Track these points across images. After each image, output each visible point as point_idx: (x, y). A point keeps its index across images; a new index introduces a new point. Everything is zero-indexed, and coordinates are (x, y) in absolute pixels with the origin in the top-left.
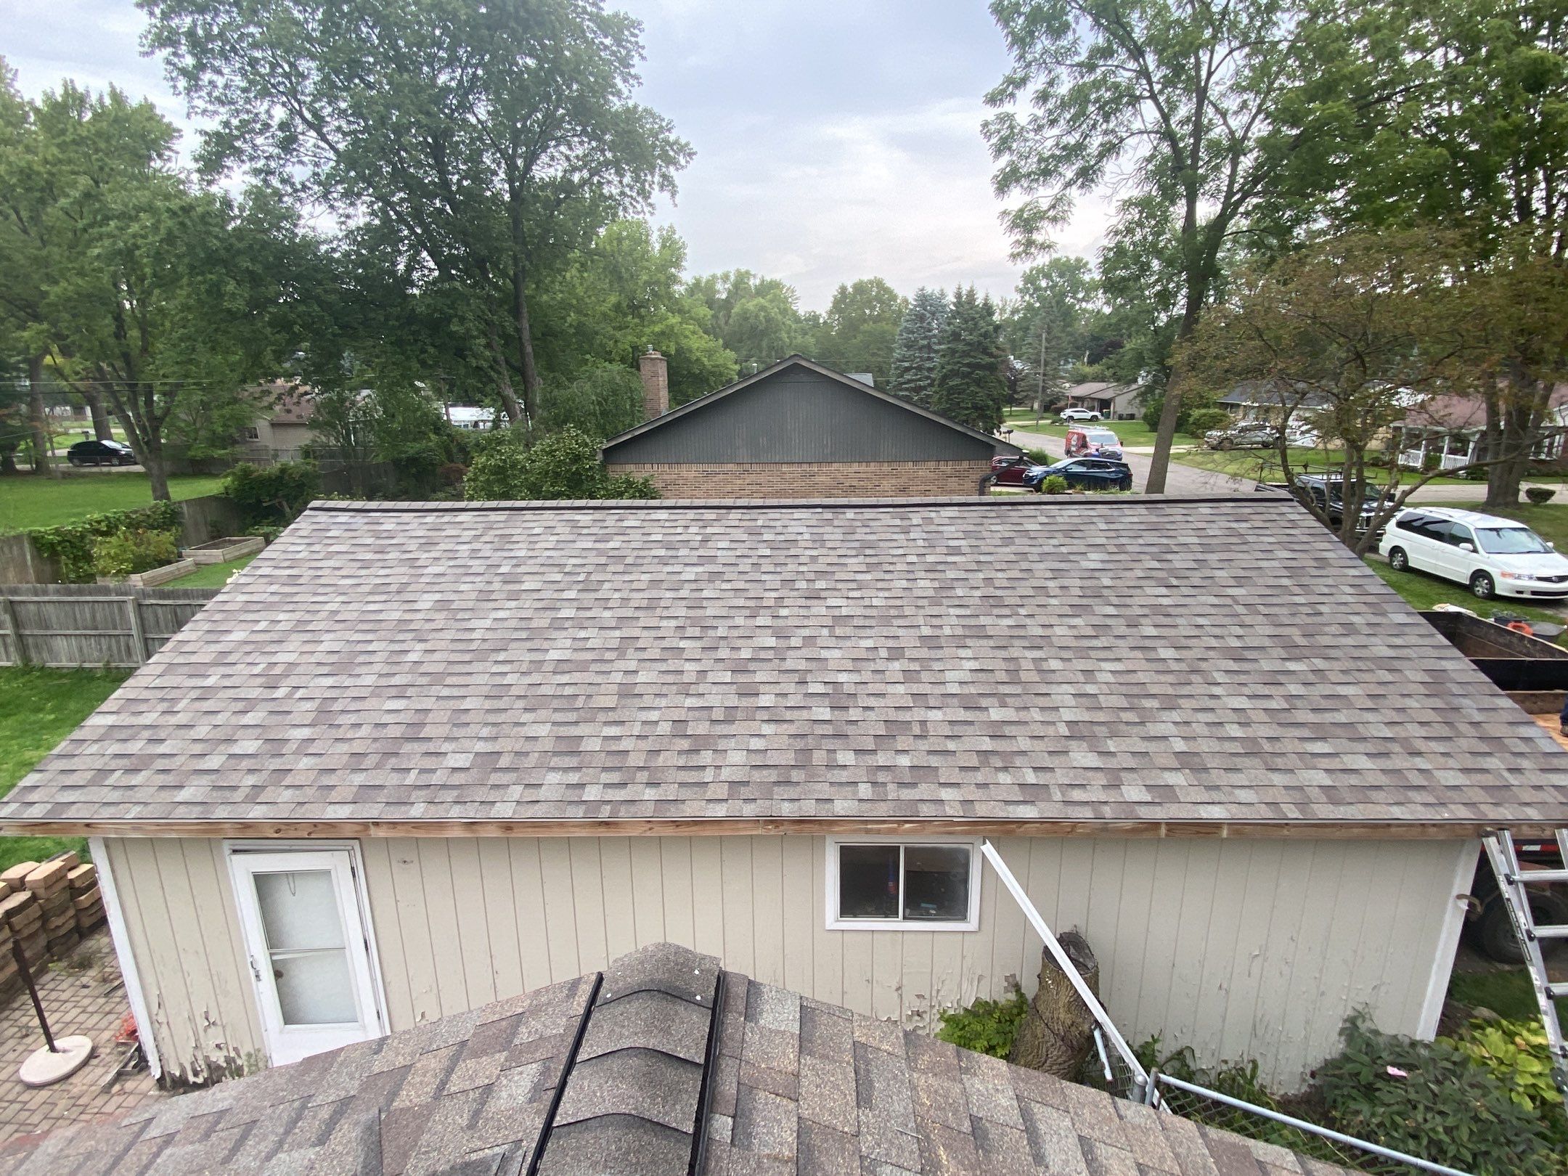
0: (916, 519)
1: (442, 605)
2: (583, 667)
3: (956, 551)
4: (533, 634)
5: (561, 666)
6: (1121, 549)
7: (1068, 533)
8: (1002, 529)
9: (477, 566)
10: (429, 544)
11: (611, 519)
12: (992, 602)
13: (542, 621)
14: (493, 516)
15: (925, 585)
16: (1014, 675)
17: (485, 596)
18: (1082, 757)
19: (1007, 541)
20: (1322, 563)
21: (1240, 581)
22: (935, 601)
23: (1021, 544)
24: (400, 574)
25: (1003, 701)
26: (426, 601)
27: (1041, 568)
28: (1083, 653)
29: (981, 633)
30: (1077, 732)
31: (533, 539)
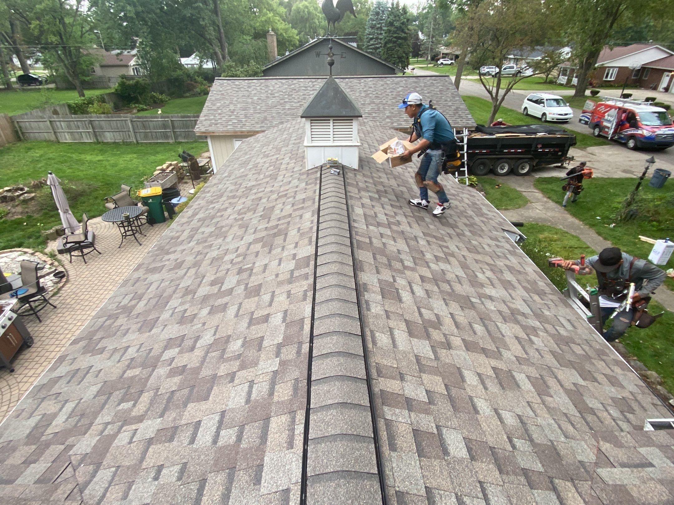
0: (362, 81)
1: (259, 99)
2: (293, 109)
3: (371, 88)
4: (281, 104)
5: (289, 109)
6: (407, 87)
7: (396, 84)
8: (381, 83)
9: (263, 91)
10: (249, 87)
11: (290, 81)
12: (377, 97)
13: (282, 102)
14: (261, 81)
15: (363, 94)
16: (378, 109)
17: (268, 97)
18: (388, 120)
19: (382, 85)
20: (448, 89)
21: (429, 93)
22: (365, 97)
23: (385, 86)
24: (246, 93)
25: (376, 113)
26: (255, 98)
27: (388, 91)
28: (393, 106)
29: (374, 103)
30: (388, 117)
31: (273, 87)
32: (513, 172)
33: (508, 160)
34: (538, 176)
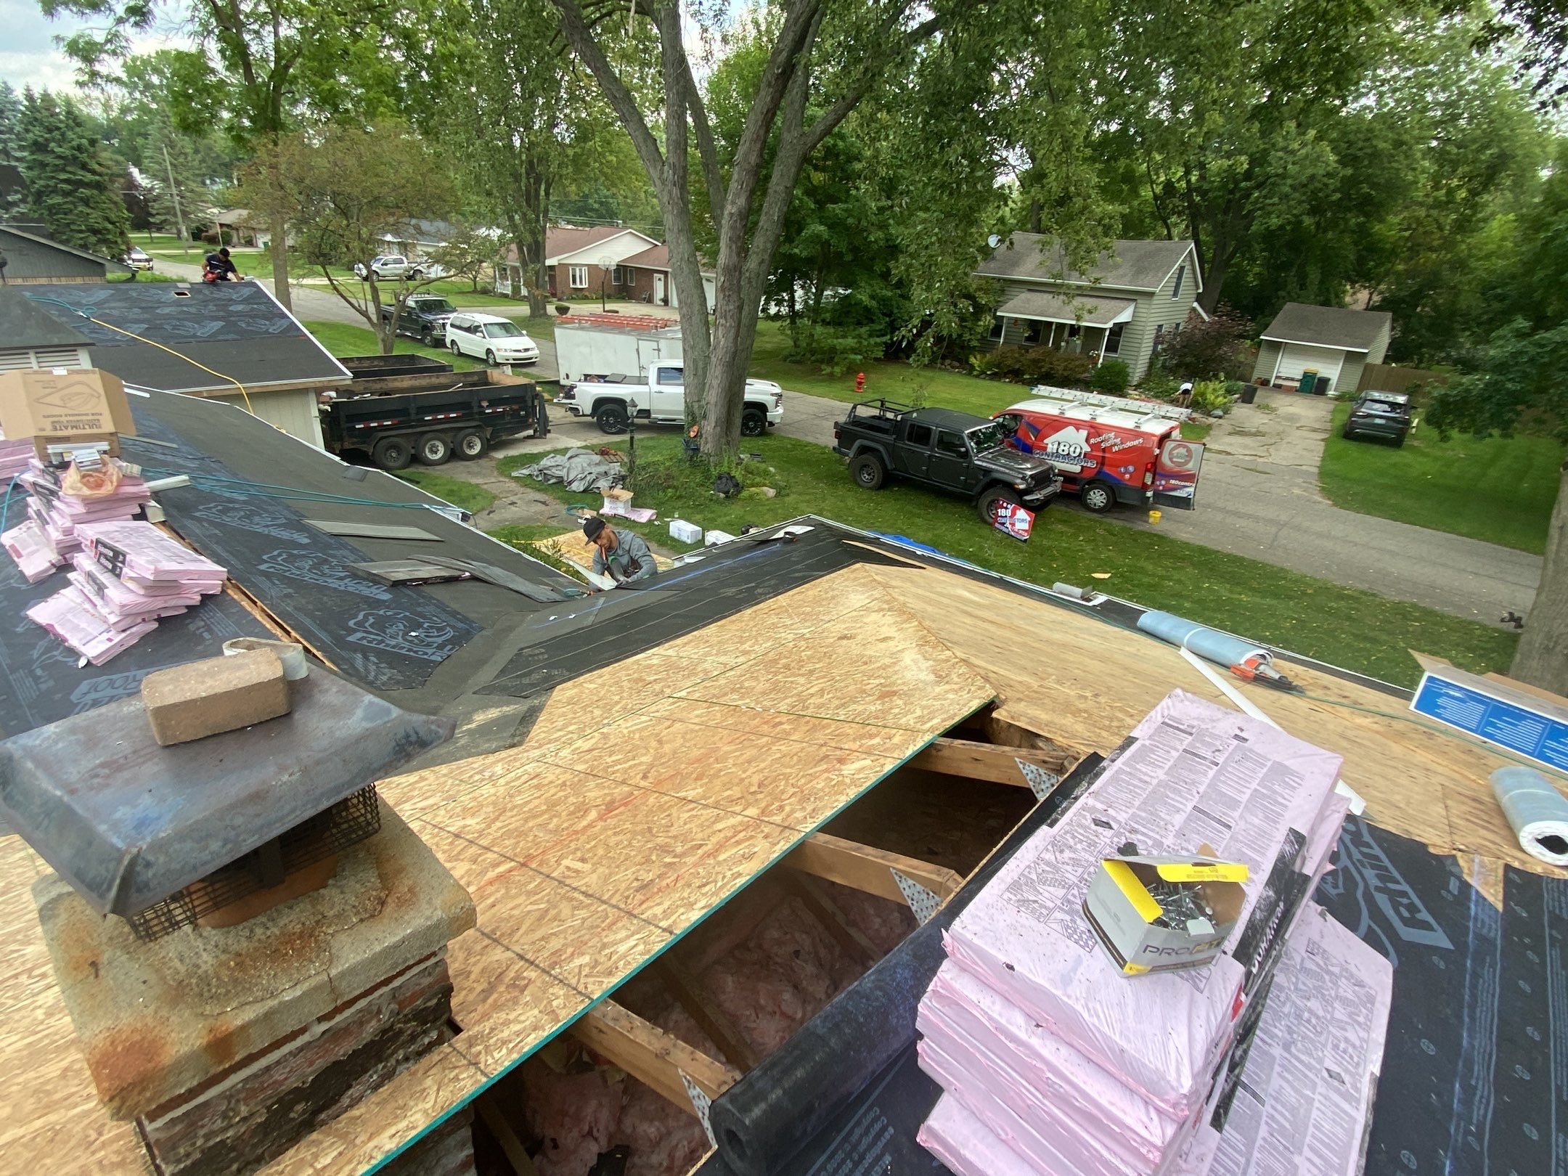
32: (455, 455)
33: (439, 434)
34: (500, 455)
